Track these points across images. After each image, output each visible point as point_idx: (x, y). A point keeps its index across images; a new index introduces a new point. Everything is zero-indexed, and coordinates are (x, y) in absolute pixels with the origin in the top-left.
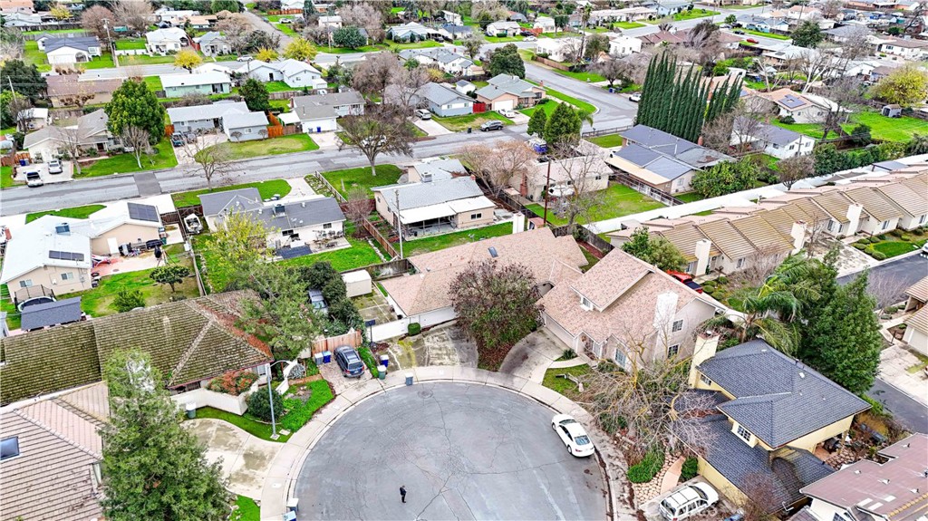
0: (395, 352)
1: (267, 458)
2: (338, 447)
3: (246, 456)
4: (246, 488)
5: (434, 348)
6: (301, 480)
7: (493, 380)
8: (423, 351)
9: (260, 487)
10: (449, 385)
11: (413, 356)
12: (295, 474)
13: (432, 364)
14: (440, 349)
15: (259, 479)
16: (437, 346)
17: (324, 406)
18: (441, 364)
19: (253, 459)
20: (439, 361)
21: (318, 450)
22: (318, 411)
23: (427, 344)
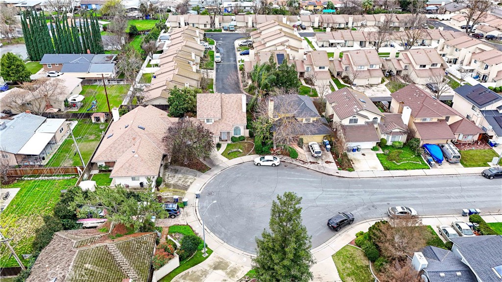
0: (167, 195)
1: (221, 260)
2: (229, 232)
3: (215, 268)
4: (240, 272)
5: (177, 181)
7: (216, 171)
8: (176, 186)
9: (242, 266)
11: (176, 190)
12: (241, 252)
13: (189, 186)
14: (180, 180)
15: (236, 266)
16: (176, 180)
17: (193, 231)
18: (191, 183)
19: (219, 266)
20: (189, 183)
22: (196, 234)
23: (171, 183)
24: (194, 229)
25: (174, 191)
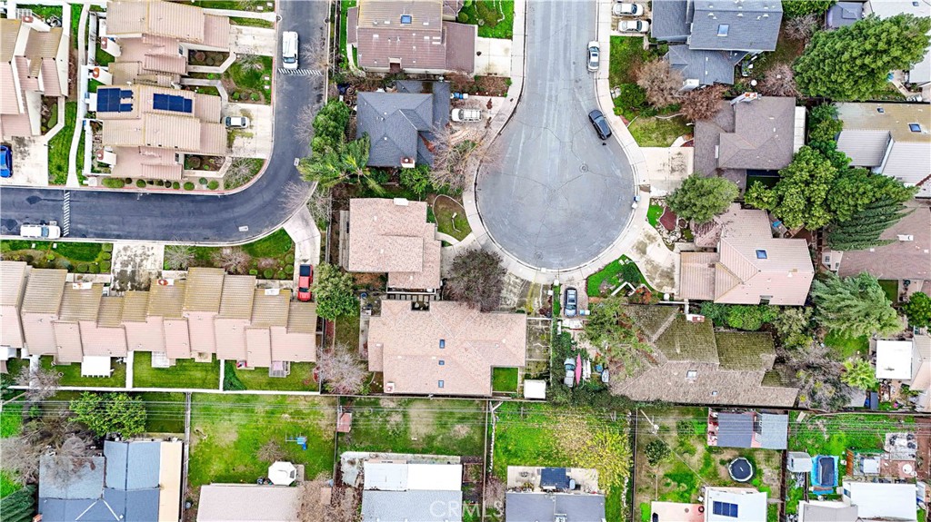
0: (538, 302)
1: (635, 248)
2: (600, 238)
3: (644, 253)
4: (649, 231)
5: (515, 294)
6: (624, 225)
7: (496, 248)
8: (523, 295)
9: (644, 229)
10: (522, 258)
11: (529, 294)
12: (625, 230)
13: (523, 280)
14: (511, 291)
15: (643, 234)
16: (512, 295)
17: (596, 273)
18: (517, 278)
19: (642, 250)
20: (518, 281)
21: (609, 241)
22: (600, 270)
23: (516, 299)
24: (593, 272)
25: (532, 296)
